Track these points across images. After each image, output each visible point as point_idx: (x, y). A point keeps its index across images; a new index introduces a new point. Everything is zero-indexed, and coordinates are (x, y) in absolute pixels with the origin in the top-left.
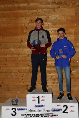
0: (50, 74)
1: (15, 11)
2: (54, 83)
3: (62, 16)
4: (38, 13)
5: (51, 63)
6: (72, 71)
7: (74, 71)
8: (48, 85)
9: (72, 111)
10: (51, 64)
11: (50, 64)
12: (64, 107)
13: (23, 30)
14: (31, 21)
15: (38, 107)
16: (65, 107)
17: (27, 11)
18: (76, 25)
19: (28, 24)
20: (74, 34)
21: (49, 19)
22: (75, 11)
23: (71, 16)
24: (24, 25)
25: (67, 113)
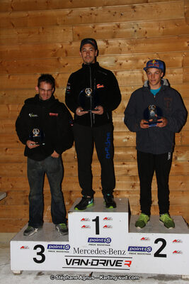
0: (124, 164)
1: (39, 13)
2: (133, 186)
3: (153, 23)
4: (94, 16)
5: (126, 138)
6: (176, 158)
7: (181, 156)
8: (119, 191)
9: (175, 252)
10: (126, 140)
11: (124, 140)
12: (156, 242)
13: (58, 59)
14: (78, 35)
15: (96, 244)
16: (160, 243)
17: (68, 11)
18: (187, 44)
19: (71, 43)
20: (181, 65)
21: (121, 30)
22: (186, 10)
23: (175, 22)
24: (61, 46)
25: (165, 256)
